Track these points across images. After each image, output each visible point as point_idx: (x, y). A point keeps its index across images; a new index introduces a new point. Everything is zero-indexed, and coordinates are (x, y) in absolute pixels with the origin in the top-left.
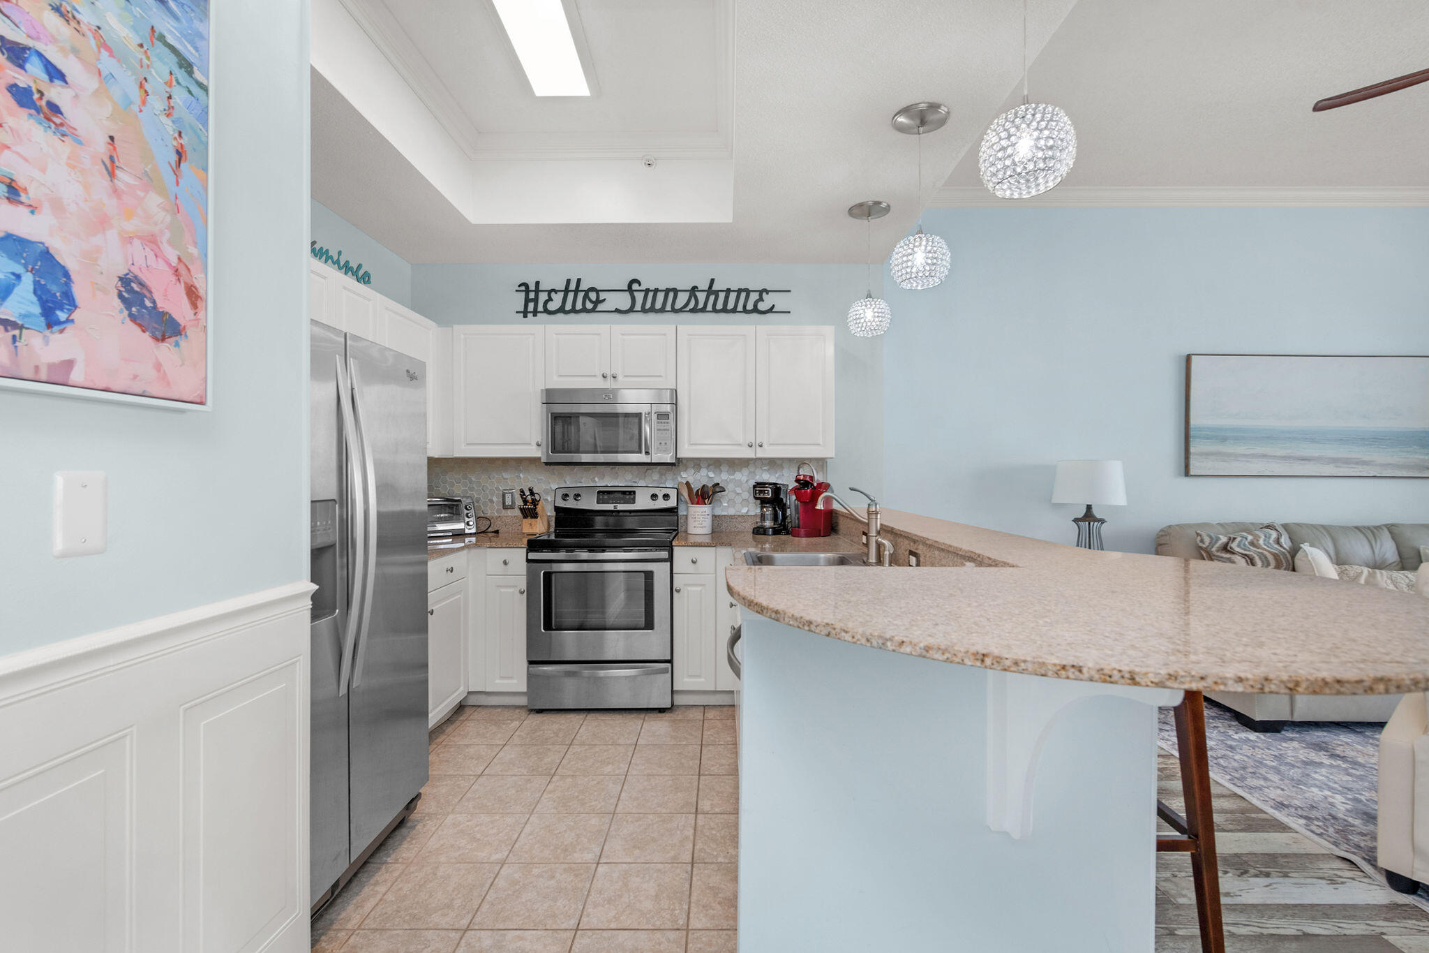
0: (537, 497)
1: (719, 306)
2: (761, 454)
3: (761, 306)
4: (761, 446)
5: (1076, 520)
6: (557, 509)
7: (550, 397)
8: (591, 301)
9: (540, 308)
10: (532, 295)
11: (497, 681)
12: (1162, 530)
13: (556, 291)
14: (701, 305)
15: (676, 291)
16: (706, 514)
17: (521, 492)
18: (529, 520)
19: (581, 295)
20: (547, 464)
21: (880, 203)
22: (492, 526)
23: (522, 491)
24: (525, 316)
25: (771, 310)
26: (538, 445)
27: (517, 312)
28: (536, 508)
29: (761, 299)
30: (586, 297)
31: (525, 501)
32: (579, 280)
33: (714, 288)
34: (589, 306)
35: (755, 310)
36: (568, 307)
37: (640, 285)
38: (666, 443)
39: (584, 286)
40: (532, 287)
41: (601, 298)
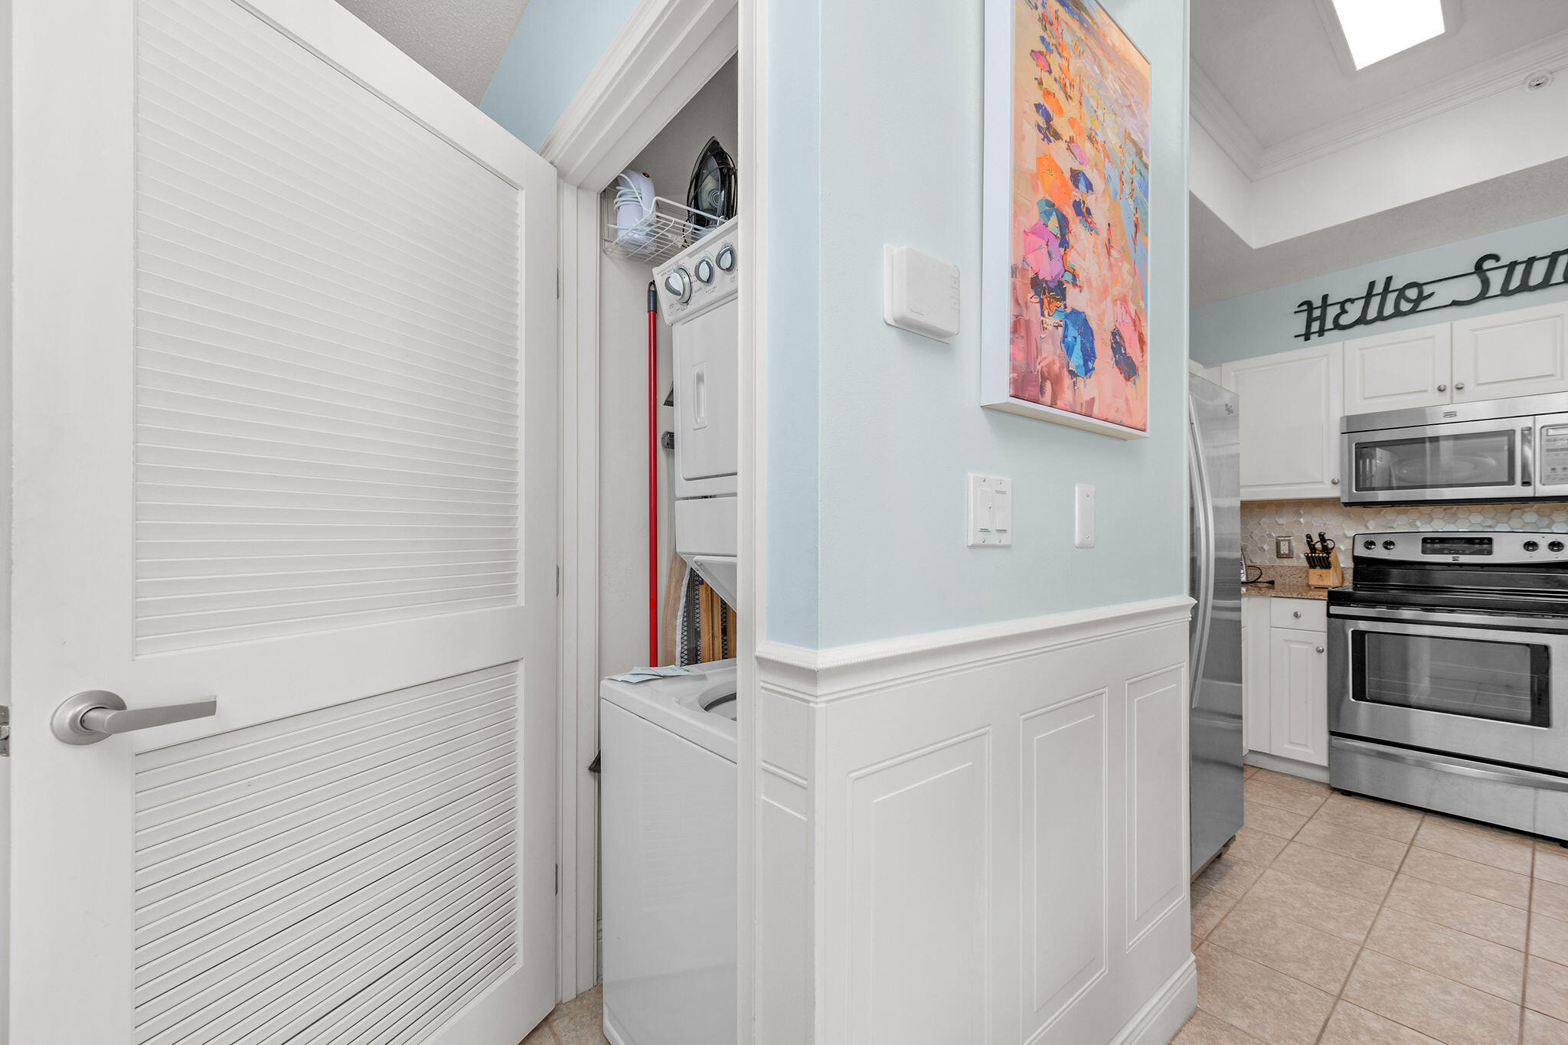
0: (1330, 545)
6: (1357, 560)
7: (1352, 426)
8: (1409, 301)
9: (1329, 324)
10: (1317, 313)
11: (1286, 746)
13: (1352, 301)
17: (1307, 538)
18: (1318, 571)
19: (1391, 298)
20: (1346, 504)
22: (1263, 576)
23: (1309, 537)
24: (1307, 339)
26: (1334, 483)
27: (1296, 336)
28: (1329, 557)
30: (1401, 297)
31: (1313, 549)
32: (1389, 279)
34: (1406, 307)
36: (1372, 313)
37: (1498, 261)
38: (1564, 468)
39: (1396, 285)
41: (1425, 294)
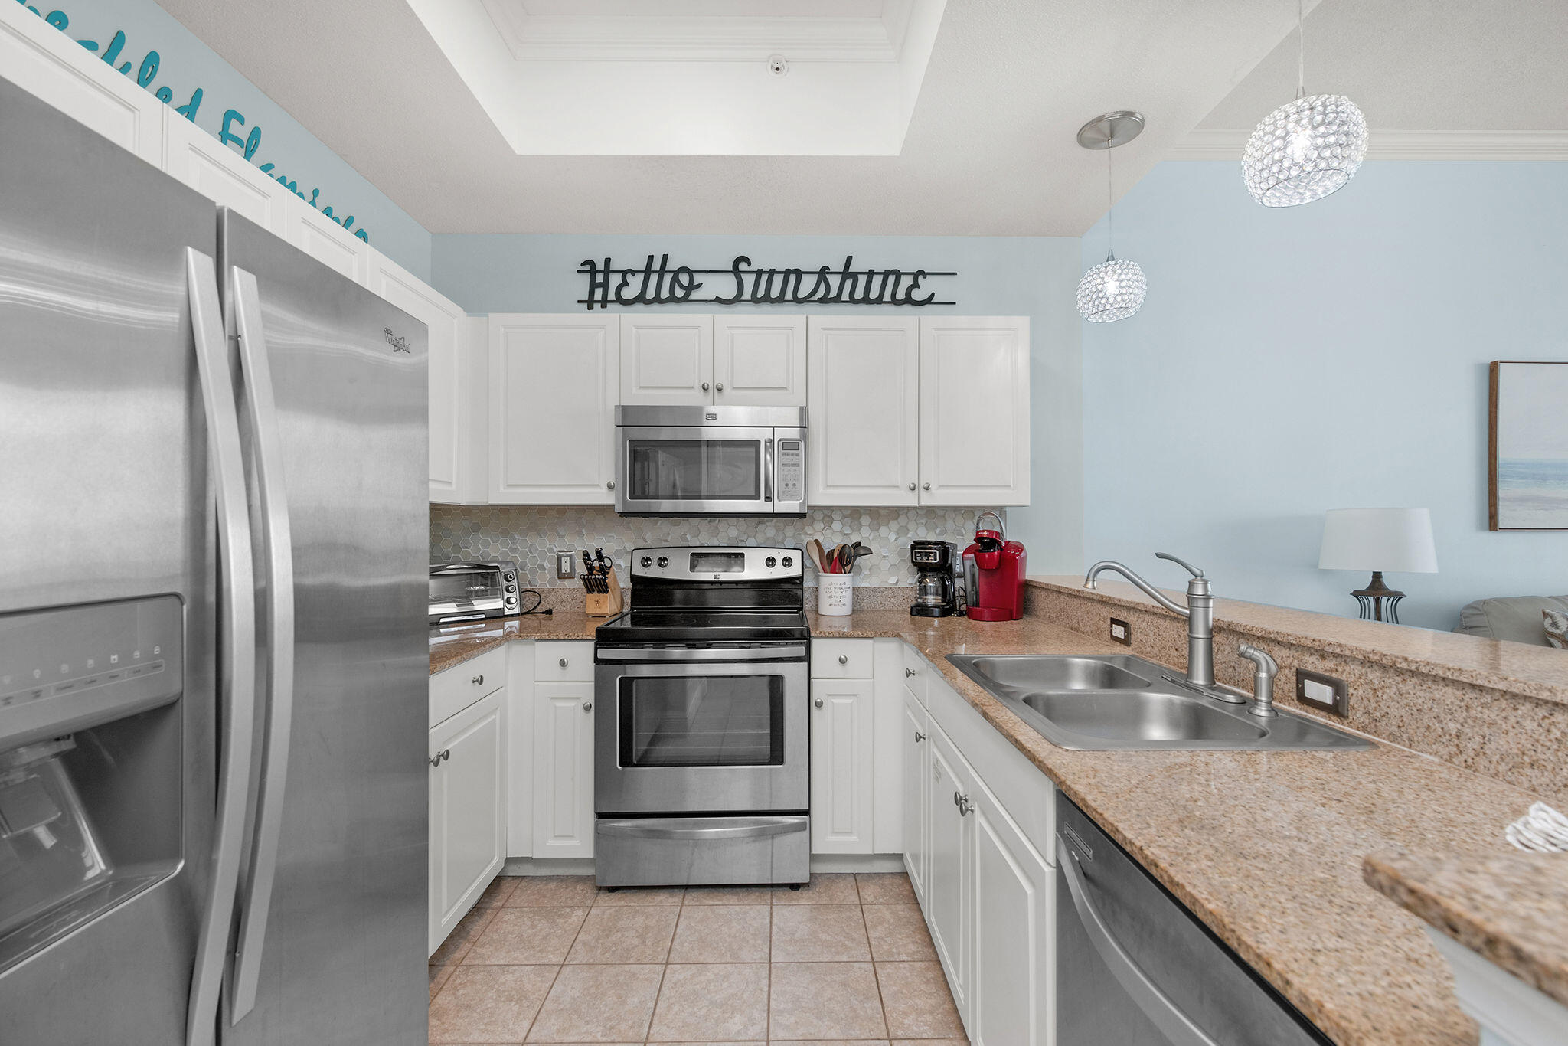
0: (607, 563)
1: (859, 294)
2: (926, 500)
3: (917, 295)
4: (927, 489)
5: (1357, 594)
6: (635, 579)
7: (629, 417)
8: (682, 287)
9: (611, 296)
10: (600, 278)
11: (551, 842)
12: (1468, 607)
13: (633, 273)
14: (833, 294)
15: (799, 273)
16: (846, 586)
17: (584, 555)
18: (596, 595)
19: (668, 278)
20: (622, 515)
21: (1132, 114)
22: (543, 602)
23: (586, 554)
24: (590, 308)
25: (929, 300)
26: (610, 487)
27: (579, 302)
28: (605, 579)
29: (916, 285)
30: (675, 280)
31: (590, 569)
32: (665, 257)
33: (851, 270)
34: (679, 293)
35: (908, 300)
36: (651, 294)
37: (749, 265)
38: (794, 485)
39: (672, 266)
40: (600, 266)
41: (696, 283)
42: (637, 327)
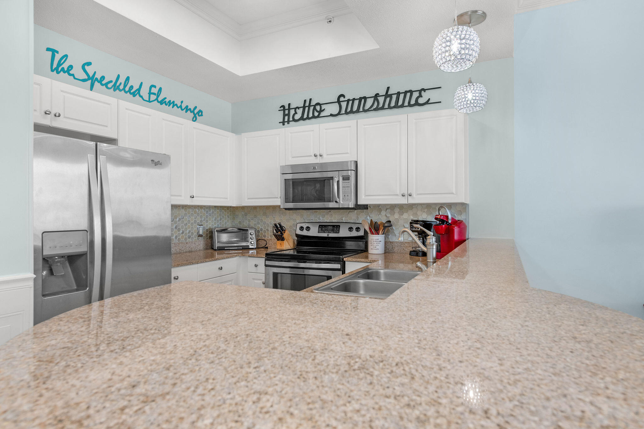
0: (284, 229)
1: (393, 104)
2: (411, 201)
3: (421, 101)
4: (410, 195)
8: (317, 111)
10: (287, 112)
14: (381, 105)
15: (365, 98)
16: (379, 240)
18: (280, 242)
21: (476, 11)
23: (275, 225)
25: (427, 103)
26: (276, 198)
27: (279, 123)
28: (284, 235)
29: (420, 96)
30: (315, 109)
31: (277, 231)
32: (311, 100)
33: (389, 93)
34: (316, 114)
35: (417, 104)
36: (305, 116)
37: (344, 97)
38: (348, 195)
40: (287, 107)
41: (322, 109)
42: (291, 133)
